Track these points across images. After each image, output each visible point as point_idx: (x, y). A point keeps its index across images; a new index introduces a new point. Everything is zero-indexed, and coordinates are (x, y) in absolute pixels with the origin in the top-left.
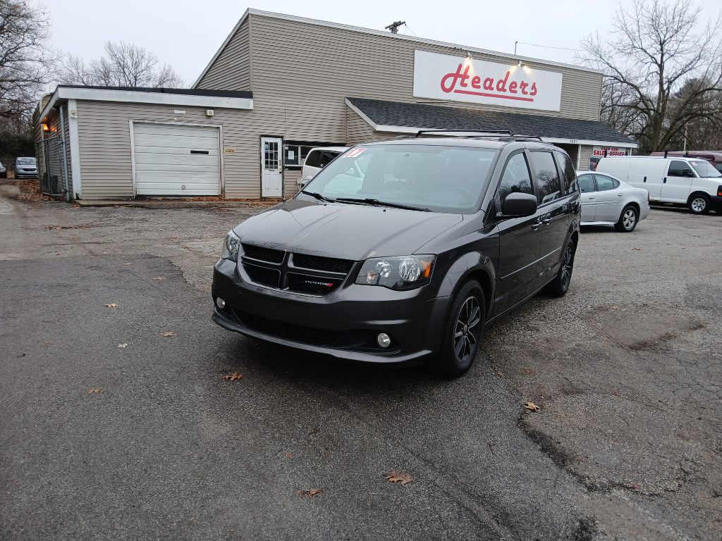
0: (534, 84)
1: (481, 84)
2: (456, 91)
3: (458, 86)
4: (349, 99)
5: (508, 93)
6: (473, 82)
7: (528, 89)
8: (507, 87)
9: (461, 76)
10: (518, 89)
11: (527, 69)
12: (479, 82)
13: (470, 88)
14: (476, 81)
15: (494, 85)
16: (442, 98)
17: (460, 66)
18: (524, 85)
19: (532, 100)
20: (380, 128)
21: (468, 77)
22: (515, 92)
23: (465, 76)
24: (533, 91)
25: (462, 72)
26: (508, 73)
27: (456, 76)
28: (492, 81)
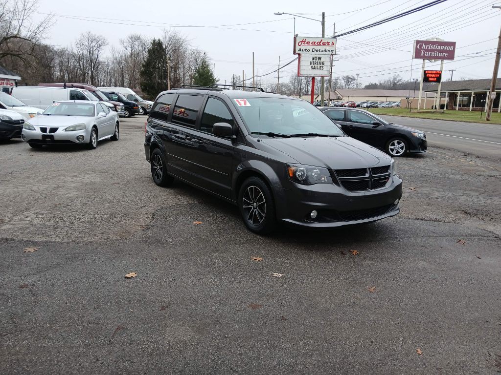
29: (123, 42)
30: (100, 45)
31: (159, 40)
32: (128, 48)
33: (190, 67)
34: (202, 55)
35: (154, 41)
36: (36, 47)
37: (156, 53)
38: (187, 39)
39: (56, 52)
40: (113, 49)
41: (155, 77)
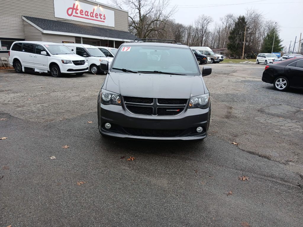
0: (104, 15)
1: (84, 13)
2: (74, 16)
3: (74, 14)
4: (24, 16)
5: (95, 18)
6: (80, 12)
7: (102, 17)
8: (94, 15)
9: (75, 9)
10: (98, 16)
11: (101, 8)
12: (83, 12)
13: (79, 15)
14: (81, 11)
15: (89, 14)
16: (68, 19)
17: (74, 4)
18: (100, 15)
19: (104, 22)
20: (45, 32)
21: (78, 10)
22: (97, 18)
23: (77, 9)
24: (104, 18)
25: (75, 7)
26: (94, 9)
27: (73, 9)
28: (88, 12)
29: (221, 19)
30: (209, 22)
31: (243, 16)
32: (224, 23)
33: (264, 33)
34: (274, 24)
35: (240, 17)
36: (166, 26)
37: (240, 24)
38: (262, 14)
39: (186, 28)
40: (216, 24)
41: (237, 40)
